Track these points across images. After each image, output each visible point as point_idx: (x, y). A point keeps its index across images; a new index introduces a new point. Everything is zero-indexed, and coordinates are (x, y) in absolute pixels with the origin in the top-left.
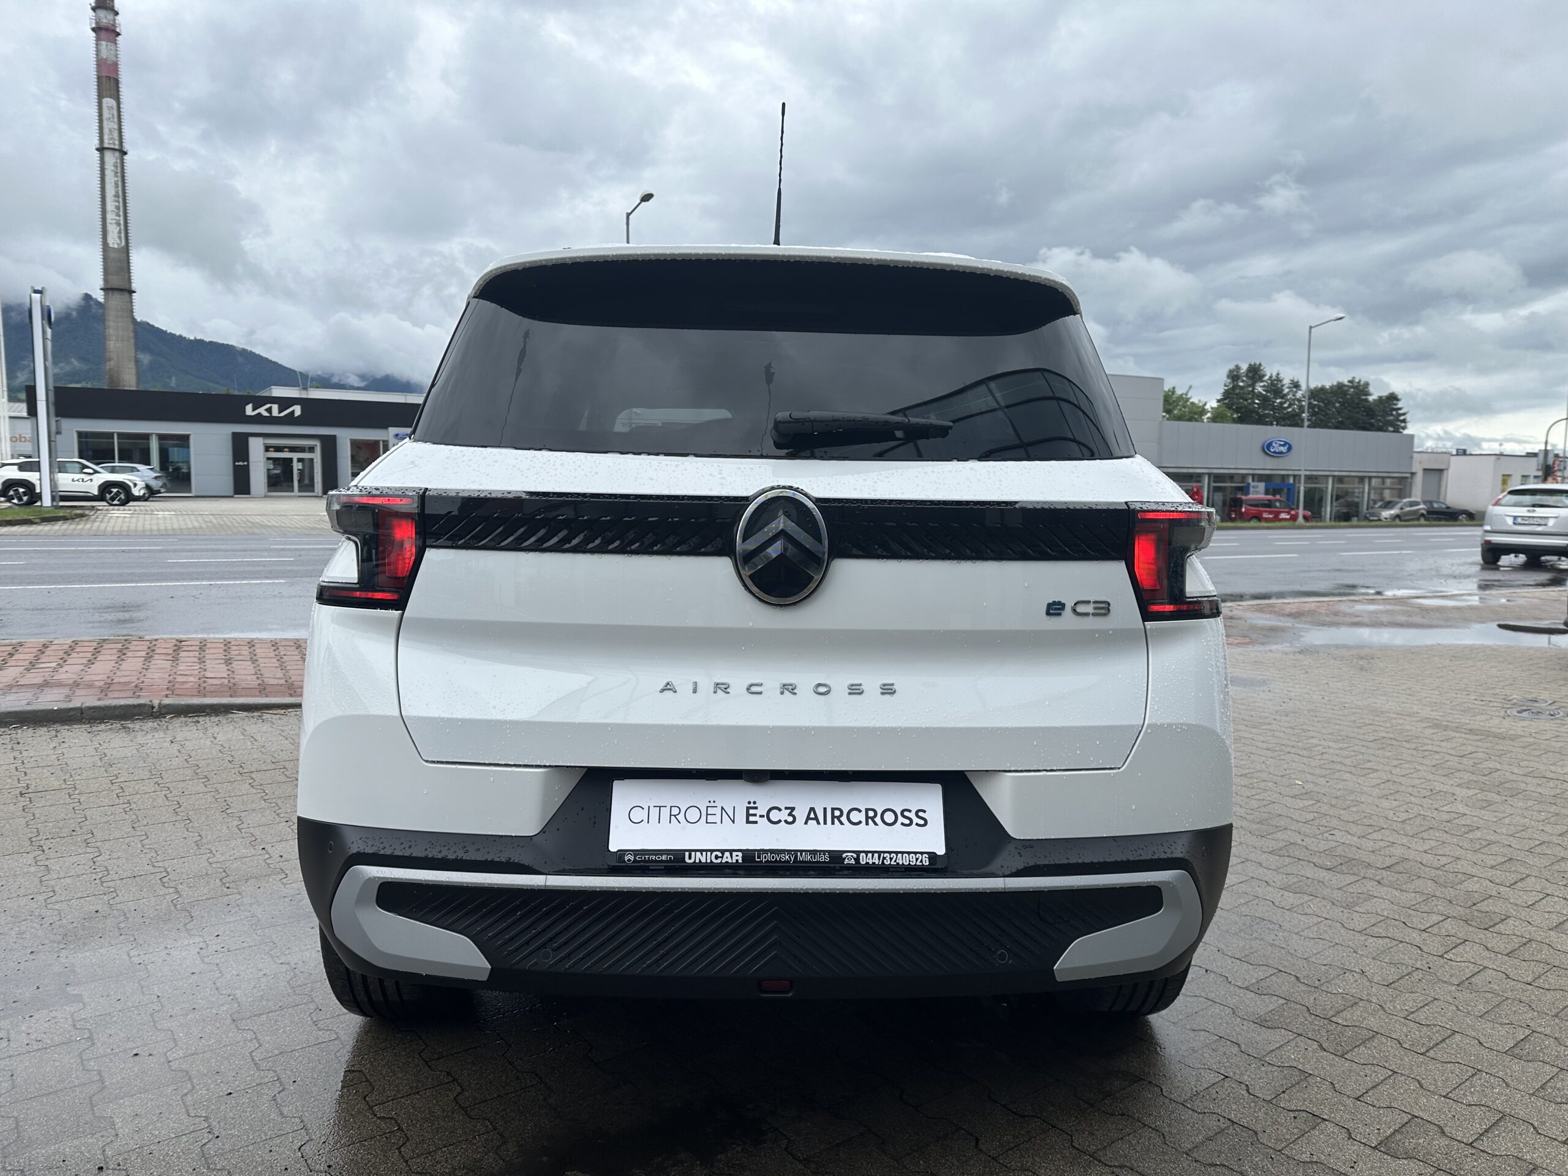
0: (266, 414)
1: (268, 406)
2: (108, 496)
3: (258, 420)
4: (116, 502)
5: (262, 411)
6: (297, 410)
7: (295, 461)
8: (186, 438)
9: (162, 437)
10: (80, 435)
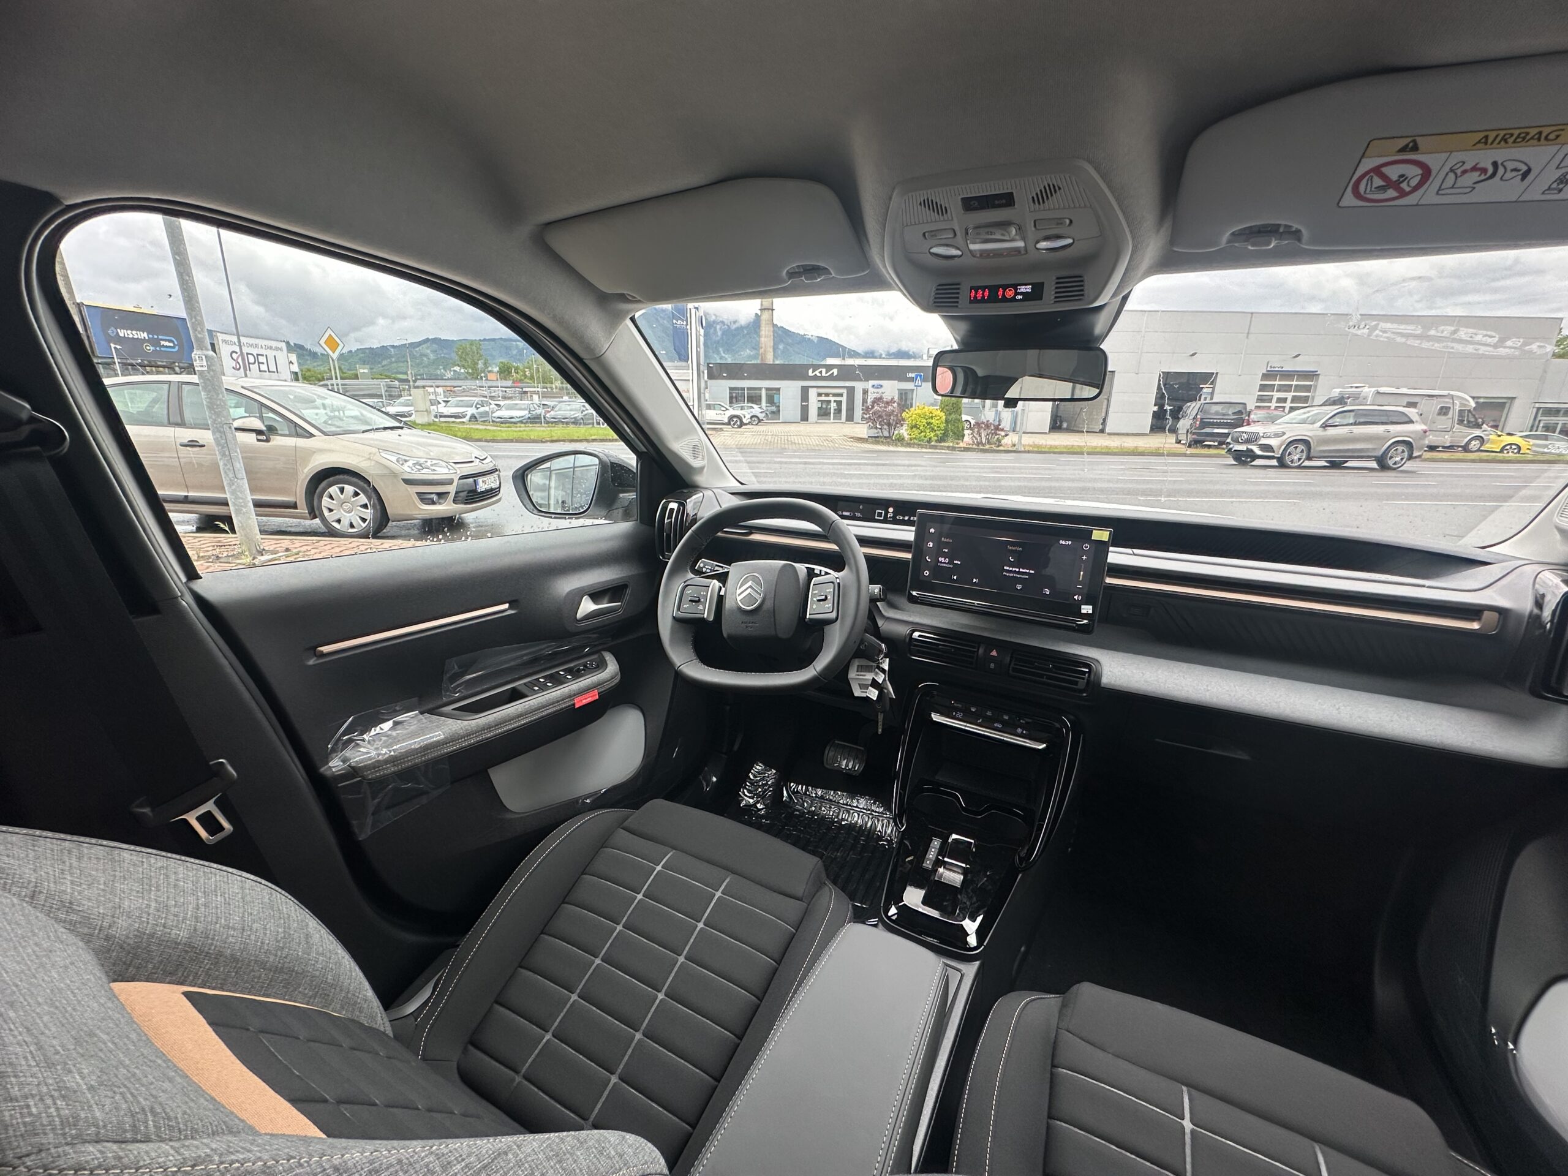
0: (819, 375)
1: (820, 370)
2: (732, 423)
3: (815, 378)
4: (736, 426)
5: (817, 373)
6: (835, 371)
7: (832, 402)
8: (778, 389)
9: (767, 389)
10: (731, 389)
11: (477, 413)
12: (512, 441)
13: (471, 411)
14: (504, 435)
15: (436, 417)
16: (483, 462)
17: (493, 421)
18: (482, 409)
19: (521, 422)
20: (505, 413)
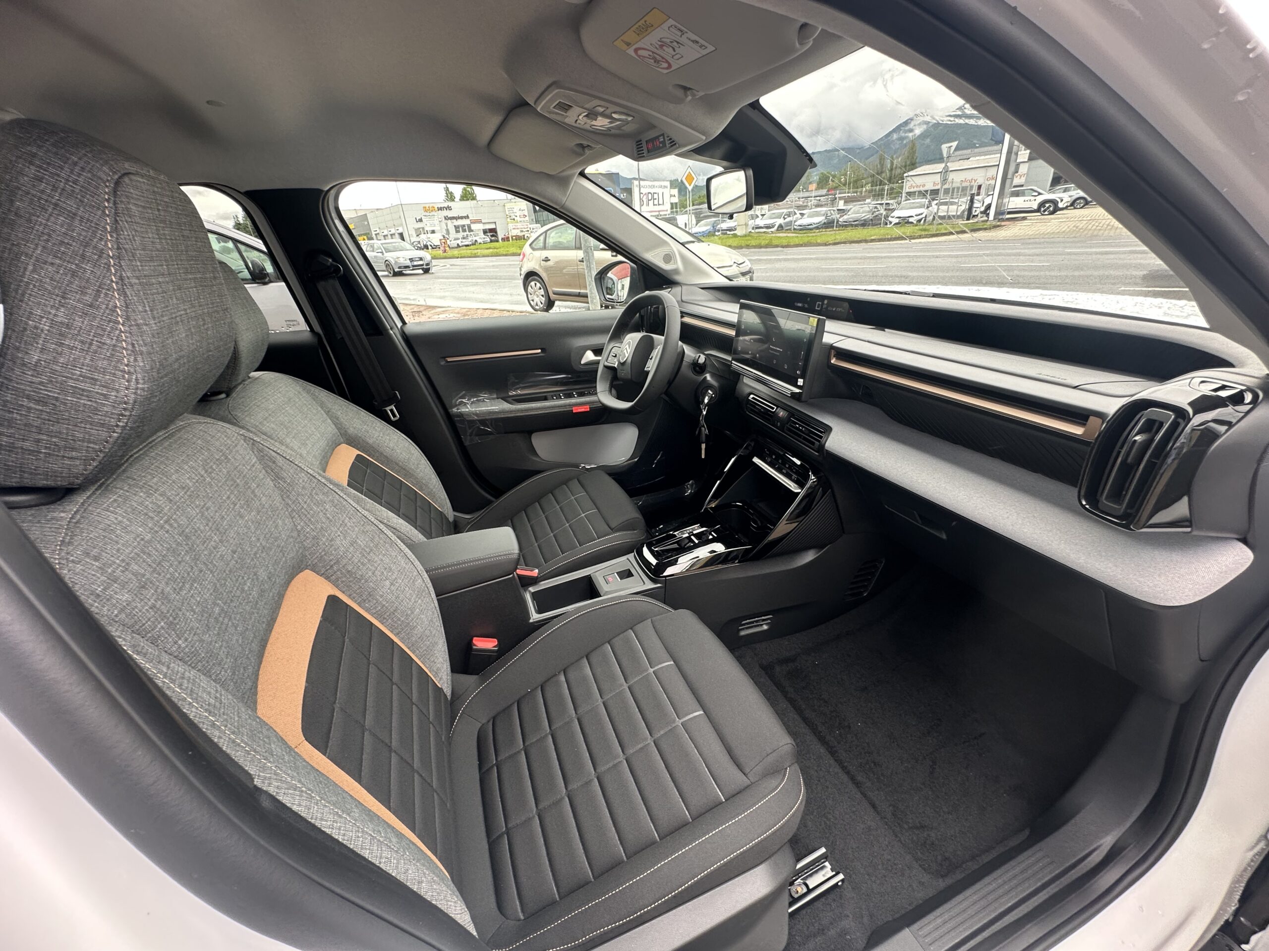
11: (784, 223)
12: (801, 245)
13: (780, 221)
14: (797, 241)
15: (753, 228)
16: (740, 266)
17: (794, 229)
18: (788, 219)
19: (817, 228)
20: (805, 221)
